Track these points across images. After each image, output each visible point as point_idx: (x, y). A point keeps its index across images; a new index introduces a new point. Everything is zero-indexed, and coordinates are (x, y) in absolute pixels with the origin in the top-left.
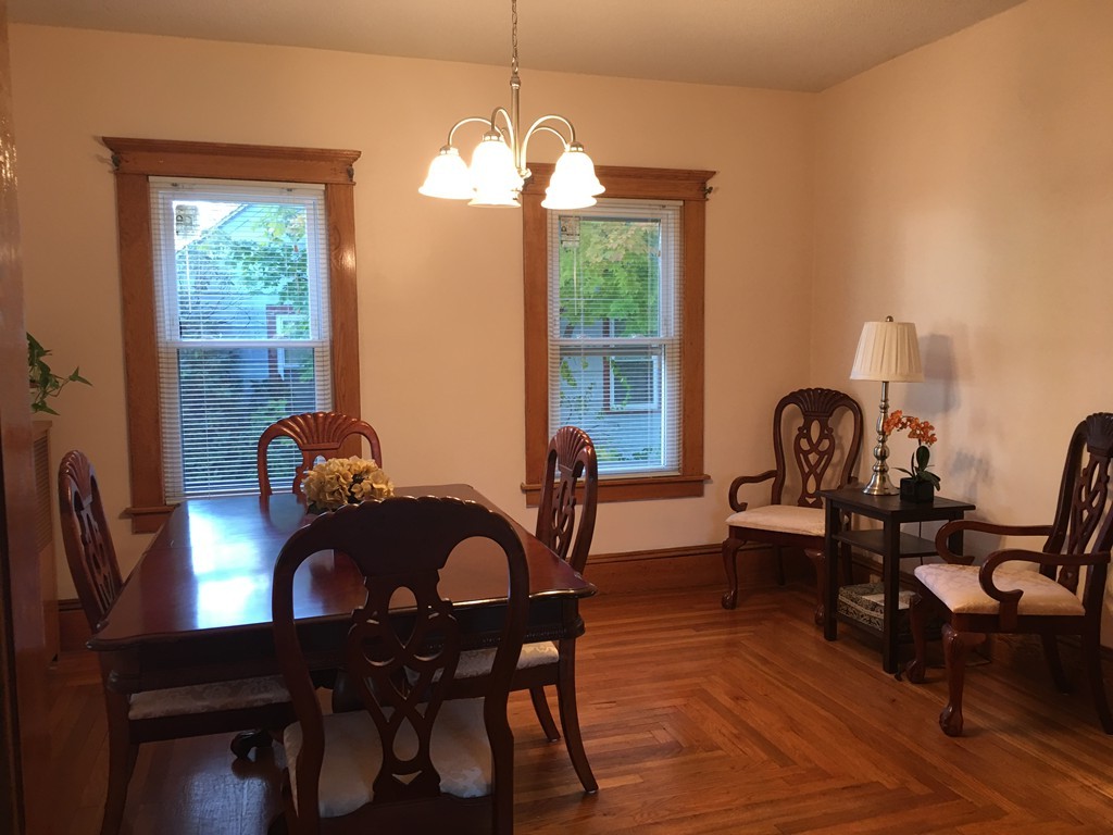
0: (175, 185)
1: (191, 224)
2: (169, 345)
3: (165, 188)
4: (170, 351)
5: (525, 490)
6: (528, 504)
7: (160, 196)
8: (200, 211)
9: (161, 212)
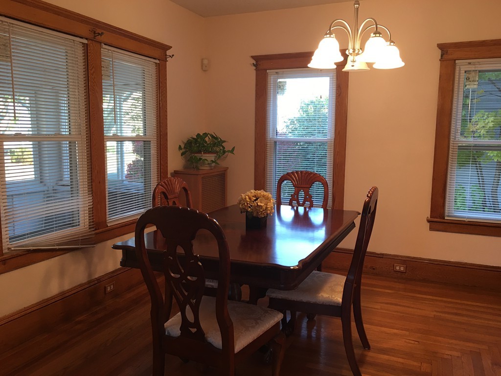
0: (277, 73)
1: (283, 89)
2: (271, 140)
3: (274, 74)
4: (272, 142)
5: (428, 221)
6: (430, 229)
7: (272, 78)
8: (287, 83)
9: (272, 84)
